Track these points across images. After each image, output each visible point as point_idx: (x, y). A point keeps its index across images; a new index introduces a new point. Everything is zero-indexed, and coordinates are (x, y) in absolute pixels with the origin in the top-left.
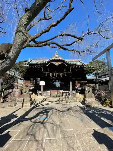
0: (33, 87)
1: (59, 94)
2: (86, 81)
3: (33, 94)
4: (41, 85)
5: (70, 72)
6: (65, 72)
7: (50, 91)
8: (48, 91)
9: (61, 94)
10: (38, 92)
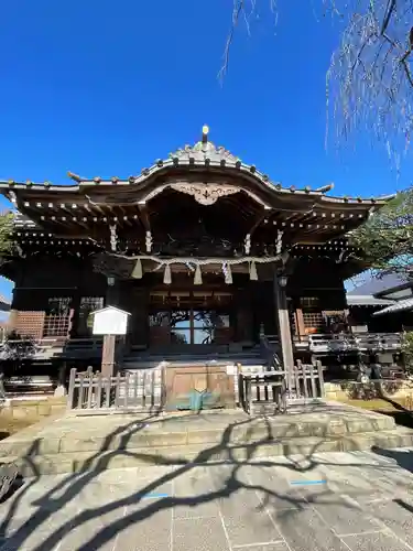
0: (60, 351)
1: (216, 392)
2: (347, 312)
3: (54, 387)
4: (102, 336)
5: (275, 255)
6: (249, 255)
7: (158, 372)
8: (149, 372)
9: (230, 386)
10: (78, 379)
